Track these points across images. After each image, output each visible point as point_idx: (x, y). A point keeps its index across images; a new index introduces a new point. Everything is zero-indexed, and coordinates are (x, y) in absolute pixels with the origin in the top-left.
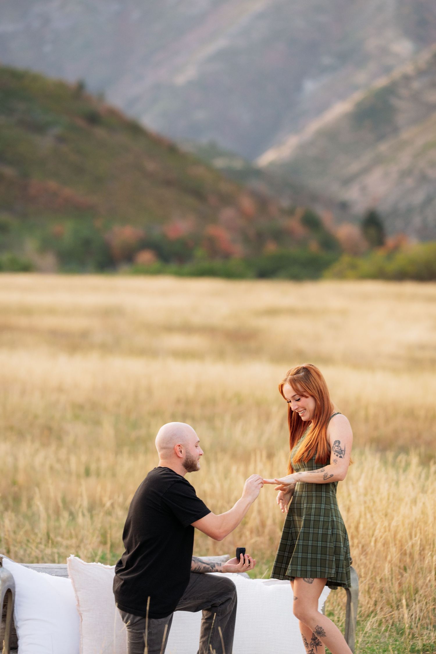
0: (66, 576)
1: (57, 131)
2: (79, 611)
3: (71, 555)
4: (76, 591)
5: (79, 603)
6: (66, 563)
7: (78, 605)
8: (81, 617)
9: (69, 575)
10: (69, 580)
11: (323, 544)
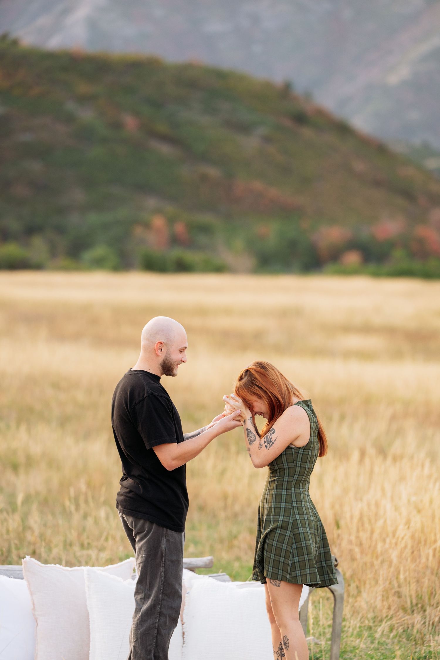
0: (22, 578)
1: (262, 131)
2: (34, 615)
3: (27, 556)
4: (32, 594)
5: (34, 607)
6: (22, 565)
7: (34, 609)
8: (37, 621)
9: (24, 577)
10: (24, 582)
11: (278, 545)
